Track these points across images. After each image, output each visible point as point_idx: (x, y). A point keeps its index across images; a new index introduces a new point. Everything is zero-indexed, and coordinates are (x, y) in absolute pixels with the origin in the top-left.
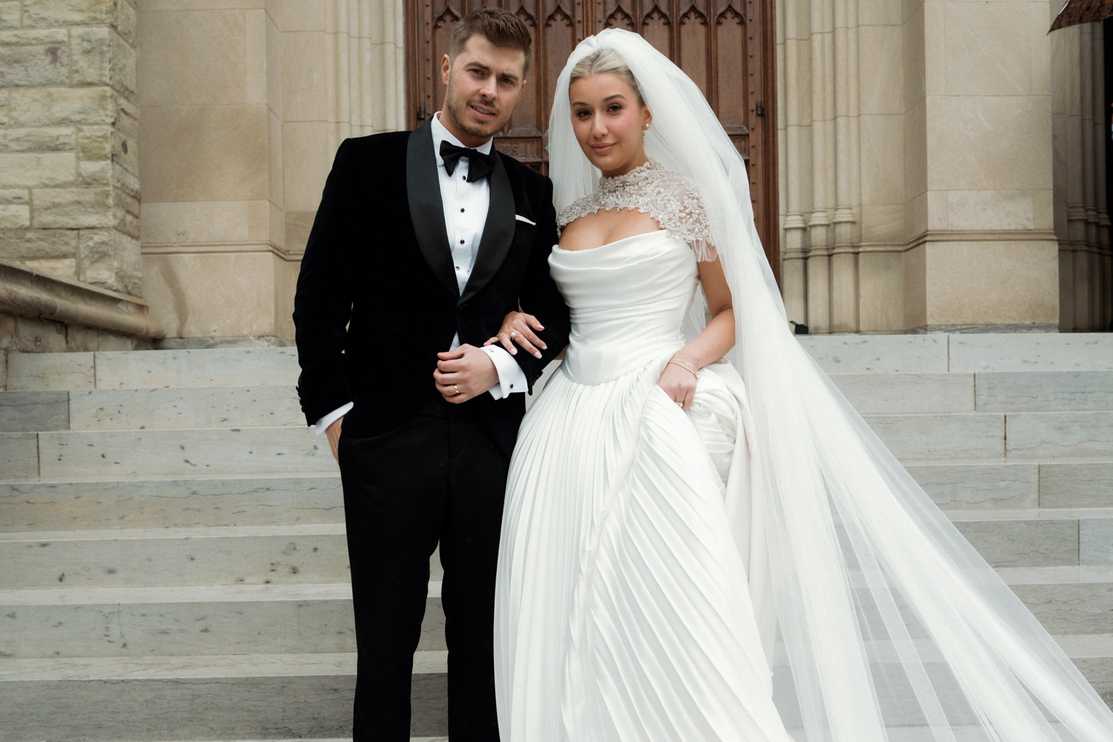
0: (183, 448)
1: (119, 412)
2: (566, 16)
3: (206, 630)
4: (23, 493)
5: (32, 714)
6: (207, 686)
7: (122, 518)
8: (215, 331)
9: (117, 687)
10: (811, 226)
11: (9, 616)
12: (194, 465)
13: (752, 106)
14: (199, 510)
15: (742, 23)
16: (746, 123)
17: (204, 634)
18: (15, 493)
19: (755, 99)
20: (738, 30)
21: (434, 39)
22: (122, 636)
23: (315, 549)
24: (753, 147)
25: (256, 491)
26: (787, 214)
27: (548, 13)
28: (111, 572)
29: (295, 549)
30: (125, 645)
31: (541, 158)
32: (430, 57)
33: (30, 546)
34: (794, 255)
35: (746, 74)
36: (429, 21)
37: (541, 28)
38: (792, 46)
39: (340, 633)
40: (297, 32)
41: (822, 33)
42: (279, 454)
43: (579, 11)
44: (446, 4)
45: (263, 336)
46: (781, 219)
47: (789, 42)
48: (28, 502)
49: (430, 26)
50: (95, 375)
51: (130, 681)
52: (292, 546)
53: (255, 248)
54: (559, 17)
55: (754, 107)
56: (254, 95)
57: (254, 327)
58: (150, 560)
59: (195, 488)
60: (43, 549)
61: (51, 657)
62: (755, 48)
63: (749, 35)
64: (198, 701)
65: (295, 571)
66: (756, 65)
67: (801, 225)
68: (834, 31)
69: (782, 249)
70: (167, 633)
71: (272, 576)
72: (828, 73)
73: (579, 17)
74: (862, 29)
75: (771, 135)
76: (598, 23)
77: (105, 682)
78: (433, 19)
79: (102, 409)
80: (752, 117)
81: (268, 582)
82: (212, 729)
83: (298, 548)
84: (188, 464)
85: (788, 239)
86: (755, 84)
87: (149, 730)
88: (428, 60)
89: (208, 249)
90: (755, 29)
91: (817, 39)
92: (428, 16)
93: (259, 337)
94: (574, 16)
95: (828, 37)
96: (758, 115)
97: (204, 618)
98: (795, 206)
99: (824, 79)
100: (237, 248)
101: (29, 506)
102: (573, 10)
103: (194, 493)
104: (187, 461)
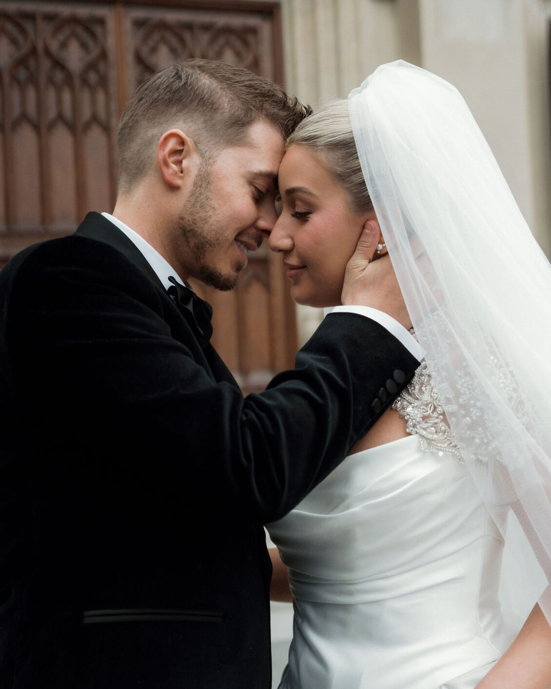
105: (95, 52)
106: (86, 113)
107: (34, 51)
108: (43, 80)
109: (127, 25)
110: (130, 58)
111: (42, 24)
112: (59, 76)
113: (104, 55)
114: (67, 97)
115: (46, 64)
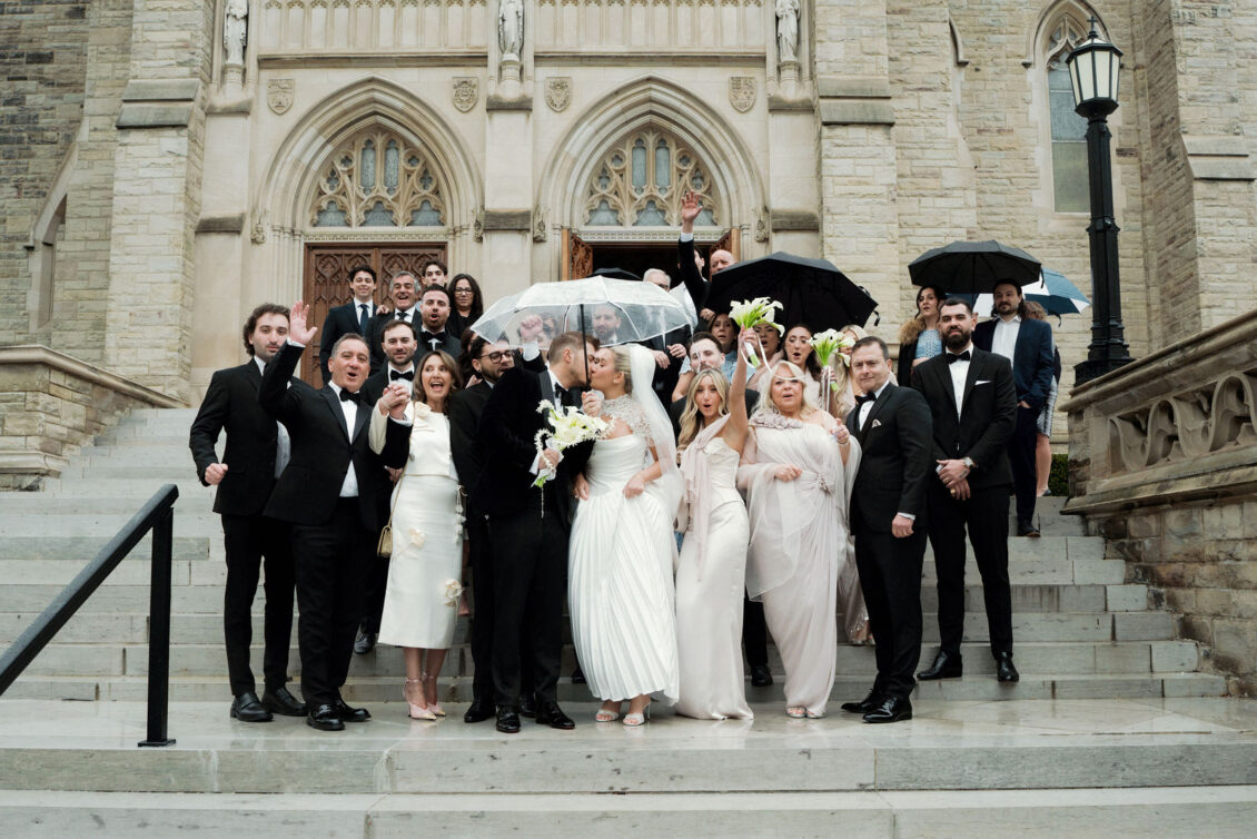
107: (341, 270)
109: (380, 256)
111: (345, 258)
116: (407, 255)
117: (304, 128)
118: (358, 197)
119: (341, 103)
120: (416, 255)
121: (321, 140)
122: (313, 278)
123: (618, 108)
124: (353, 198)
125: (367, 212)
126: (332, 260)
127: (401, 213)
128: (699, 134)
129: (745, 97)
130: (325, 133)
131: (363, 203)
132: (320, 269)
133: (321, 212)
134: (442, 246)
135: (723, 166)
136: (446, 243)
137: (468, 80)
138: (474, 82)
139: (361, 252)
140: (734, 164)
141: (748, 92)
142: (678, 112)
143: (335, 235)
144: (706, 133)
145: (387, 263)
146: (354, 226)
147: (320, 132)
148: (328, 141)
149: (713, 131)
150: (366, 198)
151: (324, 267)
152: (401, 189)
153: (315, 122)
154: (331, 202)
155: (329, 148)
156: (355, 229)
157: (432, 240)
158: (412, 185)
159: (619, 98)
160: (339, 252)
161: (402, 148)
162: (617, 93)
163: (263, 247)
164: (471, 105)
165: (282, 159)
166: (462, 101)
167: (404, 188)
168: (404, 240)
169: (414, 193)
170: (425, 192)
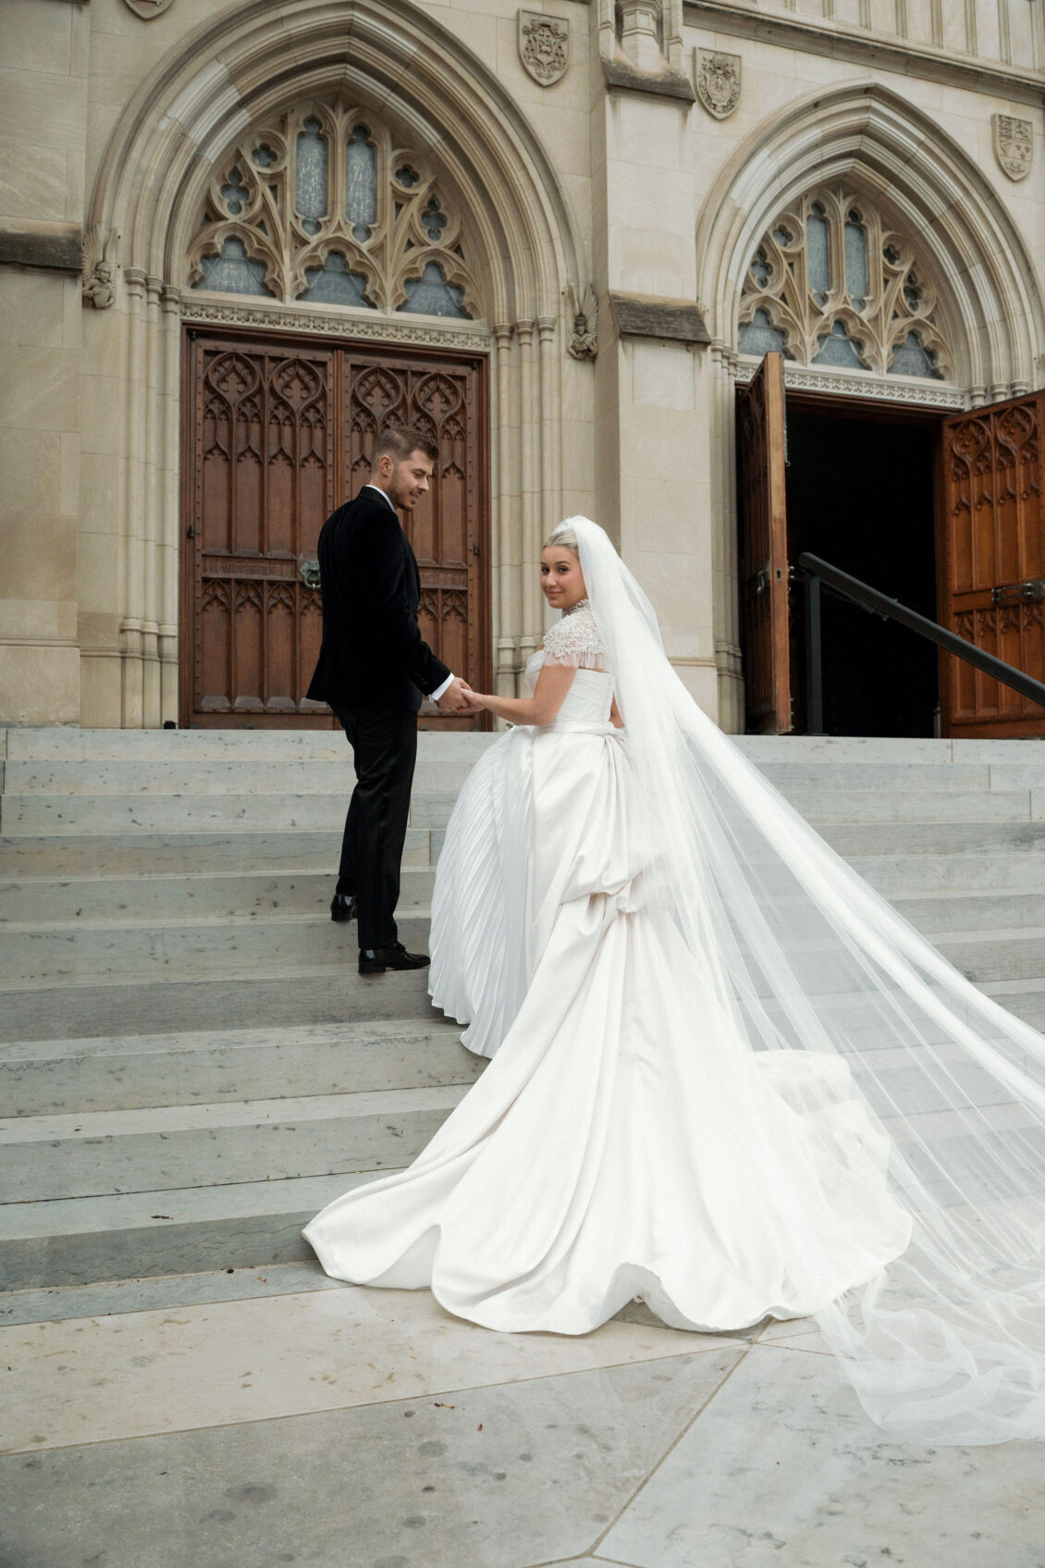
0: (131, 810)
1: (51, 780)
2: (318, 460)
3: (234, 948)
4: (13, 844)
5: (127, 1012)
6: (272, 985)
7: (103, 866)
8: (23, 717)
9: (199, 988)
10: (521, 648)
11: (69, 939)
12: (140, 825)
13: (470, 547)
14: (170, 860)
15: (463, 478)
16: (466, 561)
17: (233, 951)
18: (7, 844)
19: (472, 541)
20: (458, 484)
21: (203, 469)
22: (165, 955)
23: (292, 887)
24: (471, 580)
25: (218, 843)
26: (500, 637)
27: (303, 456)
28: (123, 907)
29: (276, 887)
30: (167, 962)
31: (296, 577)
32: (200, 485)
33: (52, 886)
34: (507, 670)
35: (465, 519)
36: (201, 454)
37: (298, 467)
38: (506, 501)
39: (340, 948)
40: (93, 454)
41: (532, 493)
42: (213, 816)
43: (330, 456)
44: (215, 440)
45: (68, 723)
46: (494, 641)
47: (503, 497)
48: (19, 853)
49: (202, 457)
50: (7, 750)
51: (210, 983)
52: (274, 884)
53: (64, 643)
54: (312, 460)
55: (472, 548)
56: (67, 507)
57: (61, 714)
58: (156, 897)
59: (167, 841)
60: (63, 888)
61: (104, 973)
62: (473, 500)
63: (469, 488)
64: (264, 997)
65: (275, 905)
66: (473, 514)
67: (512, 646)
68: (542, 491)
69: (495, 664)
70: (202, 951)
71: (257, 909)
72: (537, 525)
73: (330, 461)
74: (565, 492)
75: (485, 571)
76: (345, 468)
77: (189, 984)
78: (204, 451)
79: (34, 777)
80: (470, 555)
81: (253, 914)
82: (274, 1018)
83: (279, 886)
84: (135, 824)
85: (502, 657)
86: (472, 529)
87: (223, 1021)
88: (199, 487)
89: (19, 642)
90: (473, 484)
91: (527, 498)
92: (199, 451)
93: (65, 723)
94: (325, 460)
95: (537, 496)
96: (475, 554)
97: (233, 938)
98: (507, 629)
99: (533, 528)
100: (46, 643)
101: (20, 855)
102: (325, 454)
103: (166, 845)
104: (134, 821)
105: (316, 395)
106: (304, 451)
107: (260, 390)
108: (267, 418)
109: (346, 368)
110: (347, 400)
111: (269, 365)
112: (281, 413)
113: (324, 395)
114: (287, 431)
115: (270, 402)
116: (402, 372)
117: (202, 59)
118: (295, 235)
119: (281, 20)
120: (421, 374)
121: (232, 96)
122: (200, 400)
123: (815, 134)
124: (285, 237)
125: (310, 271)
126: (239, 366)
127: (390, 283)
128: (938, 207)
129: (1017, 154)
130: (243, 82)
131: (306, 251)
132: (213, 380)
133: (209, 256)
134: (477, 361)
135: (978, 273)
136: (486, 355)
137: (552, 22)
138: (562, 29)
139: (306, 355)
140: (1002, 272)
141: (1023, 146)
142: (908, 159)
143: (250, 312)
144: (955, 208)
145: (361, 384)
146: (288, 297)
147: (233, 77)
148: (241, 104)
149: (967, 206)
150: (314, 240)
151: (223, 380)
152: (387, 229)
153: (225, 50)
154: (231, 239)
155: (243, 118)
156: (290, 303)
157: (457, 345)
158: (411, 226)
159: (821, 114)
160: (258, 349)
161: (387, 145)
162: (816, 105)
163: (105, 315)
164: (557, 75)
165: (150, 121)
166: (539, 63)
167: (394, 229)
168: (399, 339)
169: (410, 244)
170: (435, 245)
